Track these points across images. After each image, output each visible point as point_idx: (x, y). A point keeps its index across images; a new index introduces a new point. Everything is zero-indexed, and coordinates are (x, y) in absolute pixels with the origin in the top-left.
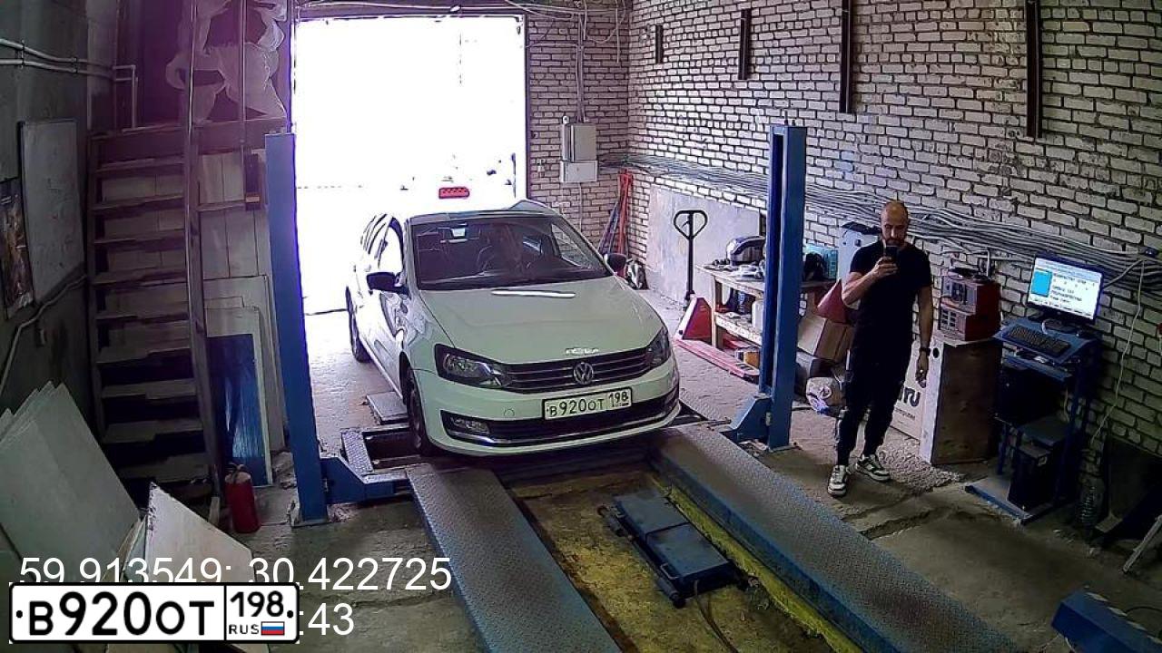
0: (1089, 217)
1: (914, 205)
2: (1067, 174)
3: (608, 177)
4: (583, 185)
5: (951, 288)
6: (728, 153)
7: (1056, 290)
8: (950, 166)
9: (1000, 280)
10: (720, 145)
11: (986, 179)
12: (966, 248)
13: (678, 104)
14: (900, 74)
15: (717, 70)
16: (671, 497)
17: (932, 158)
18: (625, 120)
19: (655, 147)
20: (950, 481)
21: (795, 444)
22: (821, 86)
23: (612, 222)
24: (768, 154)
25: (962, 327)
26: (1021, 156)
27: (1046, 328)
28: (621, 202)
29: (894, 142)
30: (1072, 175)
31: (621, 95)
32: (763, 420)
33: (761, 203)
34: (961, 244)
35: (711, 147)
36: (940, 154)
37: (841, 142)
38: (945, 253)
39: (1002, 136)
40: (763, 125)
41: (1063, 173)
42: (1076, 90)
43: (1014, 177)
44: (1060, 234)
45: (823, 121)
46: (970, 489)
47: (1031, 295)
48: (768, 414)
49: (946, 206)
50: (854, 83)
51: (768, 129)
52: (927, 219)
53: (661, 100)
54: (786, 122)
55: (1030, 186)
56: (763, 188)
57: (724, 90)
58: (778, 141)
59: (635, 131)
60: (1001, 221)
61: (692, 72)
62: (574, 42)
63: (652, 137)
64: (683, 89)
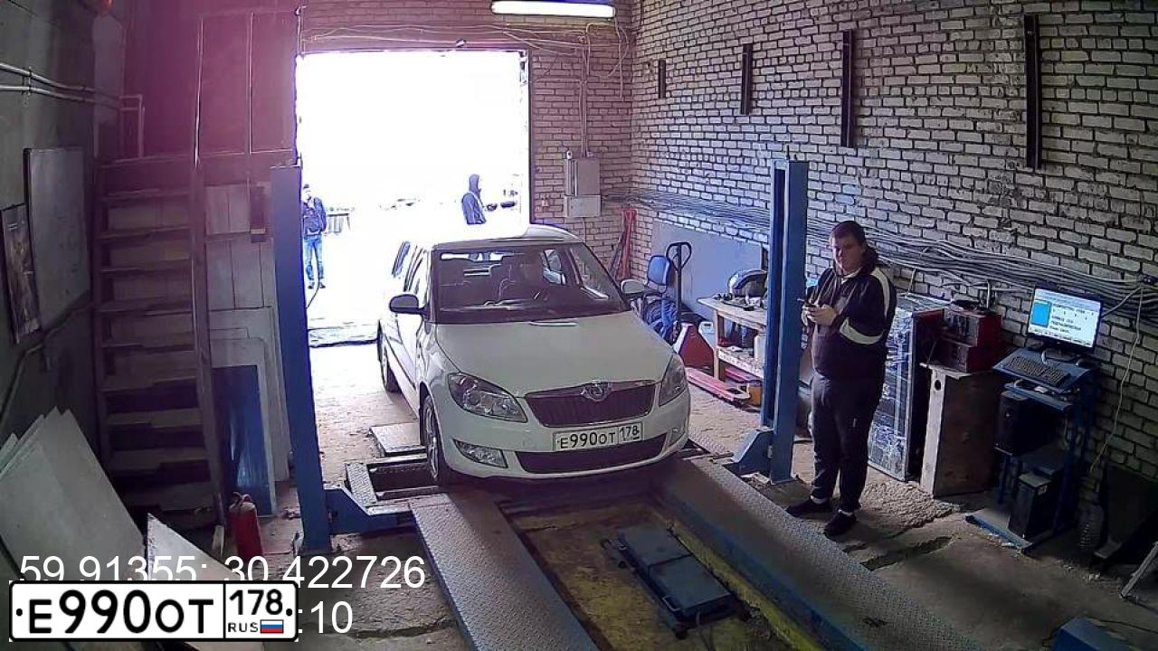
0: (1088, 246)
1: (914, 237)
2: (1066, 204)
3: (611, 212)
4: (587, 220)
5: (952, 320)
6: (731, 188)
7: (1055, 320)
8: (950, 199)
9: (1001, 311)
10: (723, 180)
12: (967, 280)
13: (681, 139)
14: (900, 107)
15: (719, 105)
16: (673, 529)
17: (934, 191)
18: (628, 154)
19: (658, 182)
20: (950, 512)
21: (797, 476)
22: (821, 120)
23: (615, 257)
24: (771, 189)
25: (965, 359)
26: (1021, 188)
27: (1046, 358)
28: (624, 238)
29: (894, 175)
30: (1072, 205)
31: (624, 130)
32: (766, 453)
33: (764, 238)
34: (962, 276)
35: (713, 182)
36: (940, 186)
37: (842, 176)
38: (946, 285)
39: (1002, 167)
40: (766, 159)
41: (1062, 203)
42: (1074, 120)
43: (1014, 209)
44: (1060, 264)
45: (824, 155)
46: (970, 519)
47: (1031, 326)
48: (770, 447)
49: (947, 239)
50: (856, 116)
51: (770, 163)
52: (927, 251)
53: (663, 135)
54: (788, 157)
55: (1031, 217)
56: (765, 223)
57: (727, 125)
58: (779, 175)
59: (638, 166)
60: (1001, 252)
61: (694, 107)
62: (578, 77)
63: (655, 172)
64: (686, 124)
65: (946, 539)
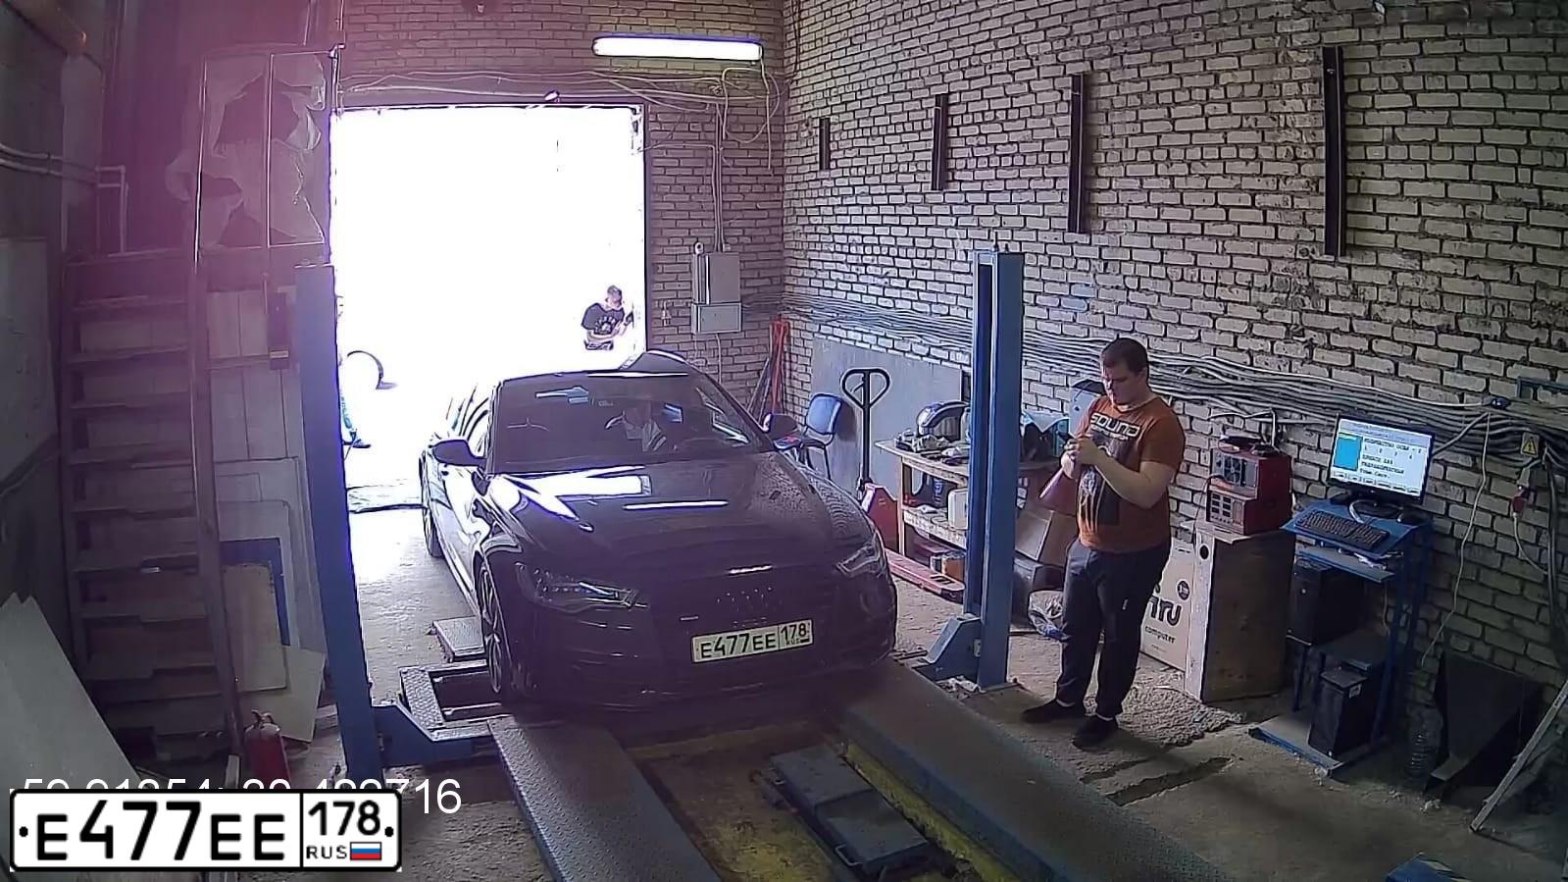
0: (1412, 359)
1: (1171, 354)
2: (1381, 303)
3: (756, 326)
4: (722, 337)
5: (1223, 463)
6: (918, 291)
7: (1368, 461)
8: (1220, 300)
9: (1292, 450)
10: (908, 280)
11: (1269, 315)
12: (1242, 410)
13: (850, 225)
14: (1150, 177)
15: (902, 178)
16: (847, 756)
17: (1197, 290)
18: (777, 247)
19: (819, 283)
20: (1228, 724)
21: (1015, 680)
22: (1042, 197)
23: (763, 385)
24: (974, 291)
25: (1240, 517)
26: (1316, 282)
27: (1358, 513)
28: (773, 362)
29: (1143, 270)
30: (1388, 304)
31: (773, 214)
32: (971, 649)
33: (964, 358)
34: (1236, 405)
35: (895, 283)
36: (1205, 284)
37: (1070, 273)
38: (1215, 417)
39: (1292, 255)
40: (966, 251)
41: (1376, 302)
42: (1393, 188)
43: (1307, 311)
44: (1373, 385)
45: (1046, 244)
46: (1256, 734)
47: (1333, 469)
48: (977, 642)
49: (1214, 355)
50: (1088, 191)
51: (971, 256)
52: (1189, 372)
53: (827, 221)
54: (996, 246)
55: (1329, 323)
56: (964, 337)
57: (913, 205)
58: (984, 272)
59: (792, 262)
60: (1290, 371)
61: (868, 181)
62: (711, 142)
63: (817, 270)
64: (857, 205)
65: (1223, 761)
